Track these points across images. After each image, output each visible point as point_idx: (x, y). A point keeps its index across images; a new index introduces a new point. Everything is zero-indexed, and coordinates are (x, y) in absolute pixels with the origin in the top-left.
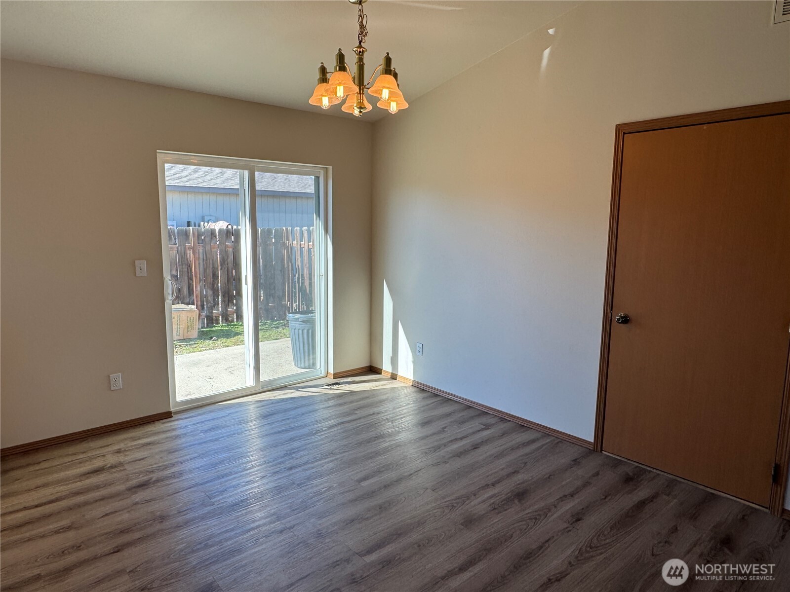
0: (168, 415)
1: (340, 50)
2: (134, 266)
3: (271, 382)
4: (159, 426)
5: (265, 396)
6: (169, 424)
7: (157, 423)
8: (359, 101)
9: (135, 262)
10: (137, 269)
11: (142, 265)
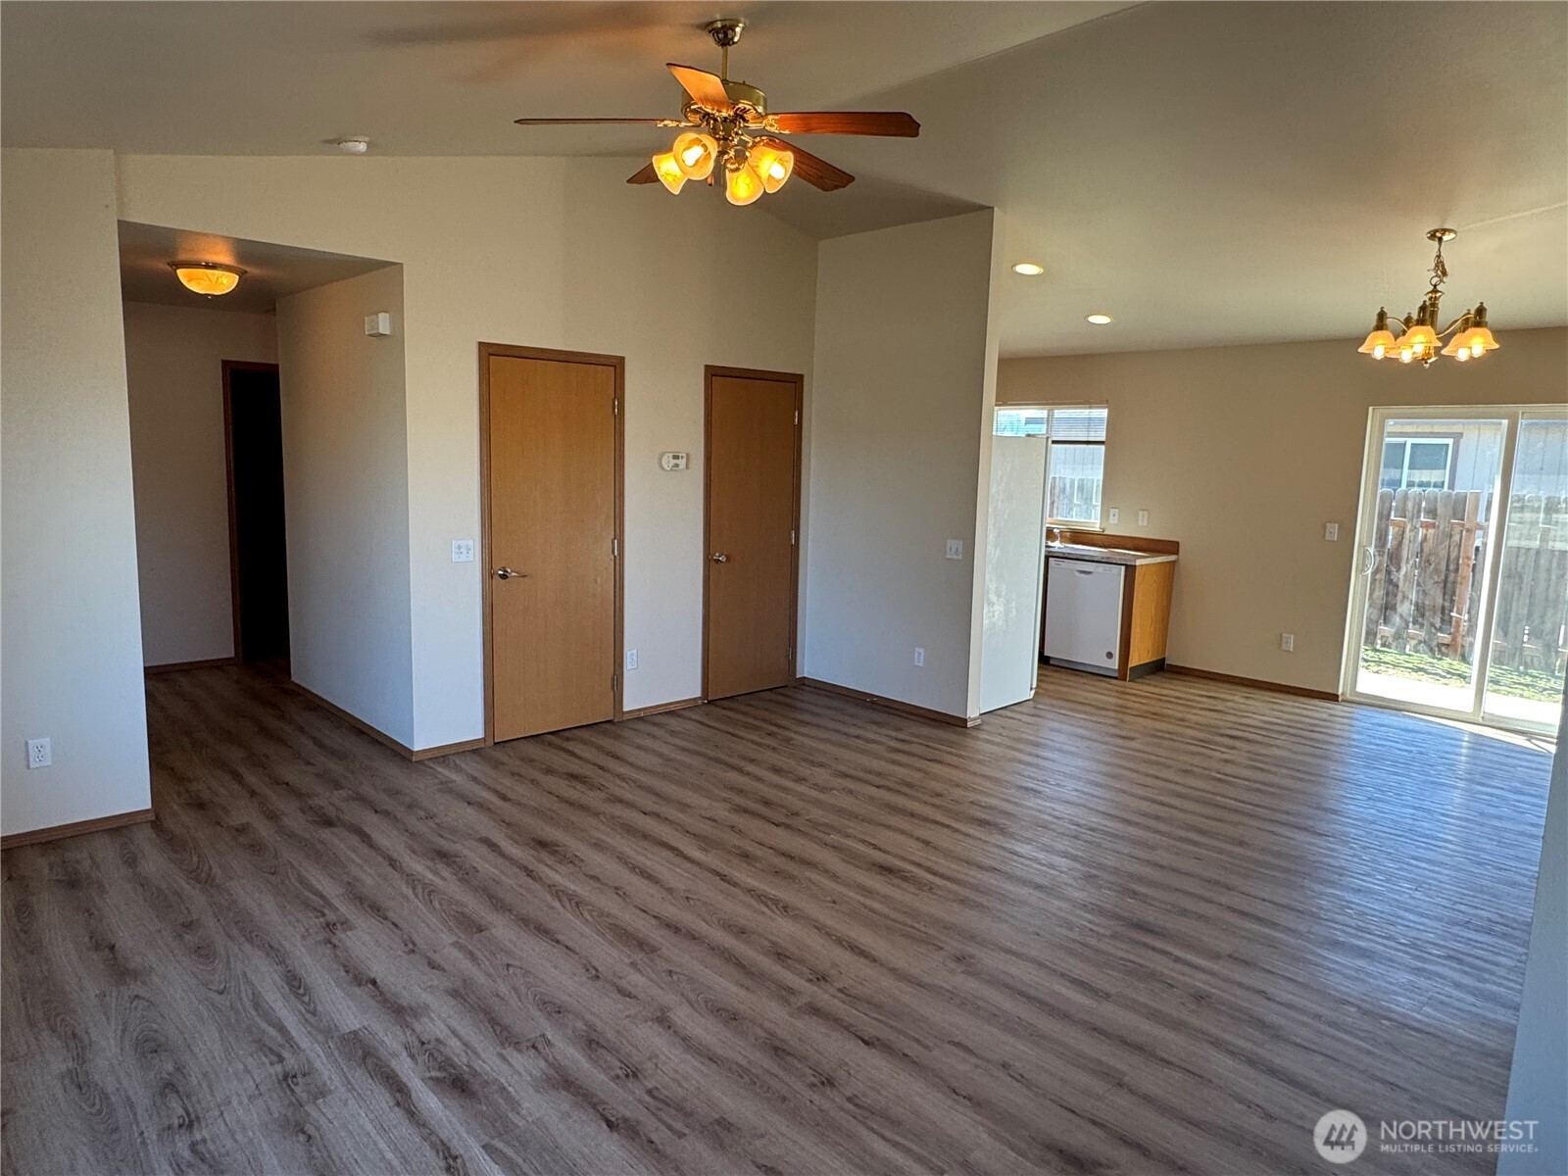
0: (1333, 698)
2: (1325, 527)
3: (1495, 717)
4: (1319, 702)
6: (1331, 704)
7: (1320, 699)
8: (1427, 350)
10: (1327, 534)
11: (1333, 531)
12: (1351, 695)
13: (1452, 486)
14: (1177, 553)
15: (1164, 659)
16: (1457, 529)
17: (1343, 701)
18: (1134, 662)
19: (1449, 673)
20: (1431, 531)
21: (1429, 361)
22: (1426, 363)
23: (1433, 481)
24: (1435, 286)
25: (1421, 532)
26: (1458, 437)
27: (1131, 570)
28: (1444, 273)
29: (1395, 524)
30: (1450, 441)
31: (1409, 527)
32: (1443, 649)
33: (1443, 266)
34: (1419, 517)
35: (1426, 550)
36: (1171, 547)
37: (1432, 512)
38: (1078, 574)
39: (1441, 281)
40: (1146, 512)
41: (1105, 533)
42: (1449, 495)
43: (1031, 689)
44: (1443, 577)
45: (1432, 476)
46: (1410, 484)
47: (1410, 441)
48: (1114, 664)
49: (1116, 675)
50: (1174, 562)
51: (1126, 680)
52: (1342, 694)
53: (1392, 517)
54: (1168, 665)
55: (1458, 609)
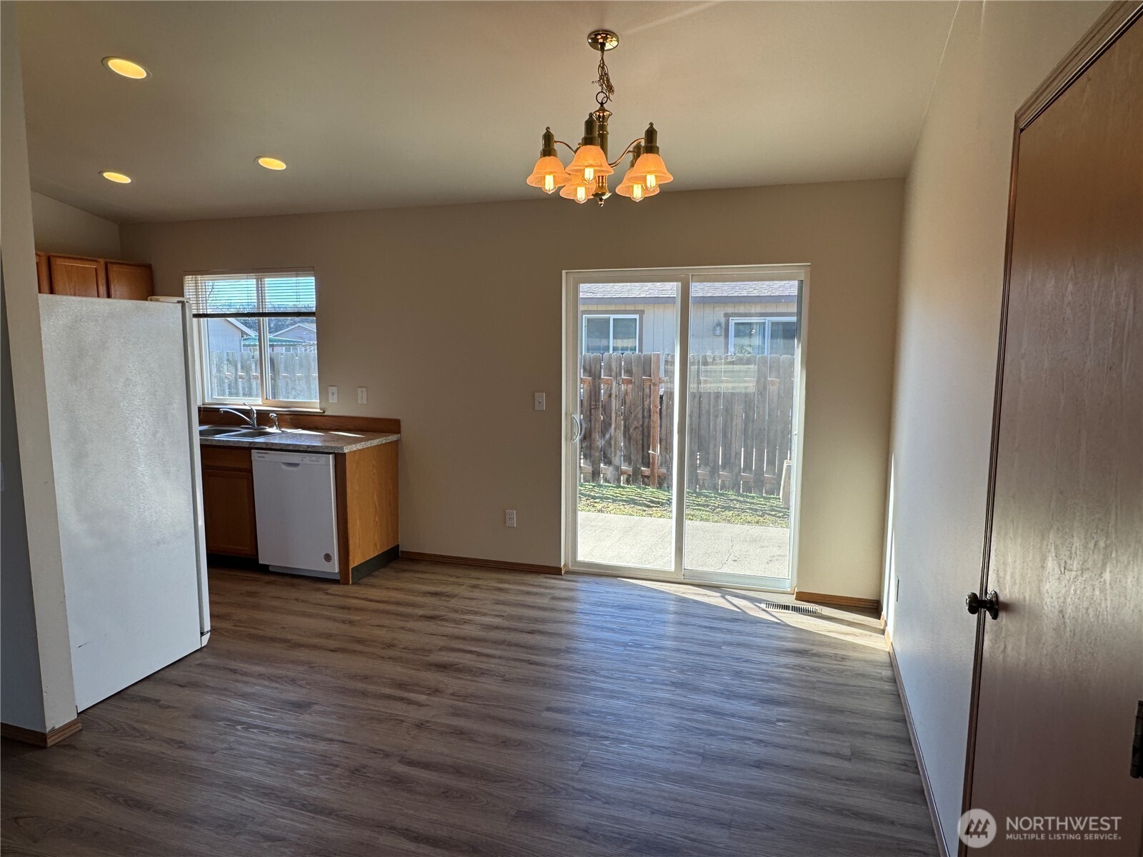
0: (555, 571)
1: (548, 128)
2: (533, 396)
3: (694, 574)
4: (542, 580)
5: (668, 588)
6: (554, 581)
7: (542, 576)
8: (601, 184)
9: (534, 395)
10: (537, 403)
11: (542, 398)
12: (572, 566)
13: (641, 350)
14: (398, 431)
15: (398, 546)
16: (648, 384)
17: (567, 572)
18: (356, 560)
19: (652, 502)
20: (630, 386)
21: (604, 198)
22: (601, 200)
23: (629, 346)
24: (602, 104)
25: (623, 387)
26: (641, 313)
27: (340, 459)
28: (610, 89)
29: (607, 382)
30: (637, 316)
31: (614, 384)
32: (646, 480)
33: (608, 80)
34: (621, 375)
35: (628, 401)
36: (391, 426)
37: (629, 372)
38: (283, 467)
39: (608, 98)
40: (364, 389)
41: (325, 414)
42: (640, 356)
43: (202, 634)
44: (641, 423)
45: (627, 343)
46: (615, 349)
47: (612, 317)
48: (334, 567)
49: (338, 577)
50: (396, 443)
51: (348, 584)
52: (565, 565)
53: (602, 377)
54: (403, 552)
55: (653, 447)
